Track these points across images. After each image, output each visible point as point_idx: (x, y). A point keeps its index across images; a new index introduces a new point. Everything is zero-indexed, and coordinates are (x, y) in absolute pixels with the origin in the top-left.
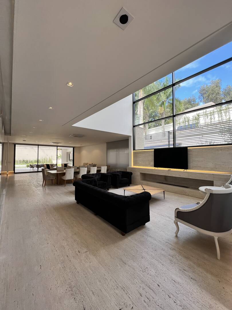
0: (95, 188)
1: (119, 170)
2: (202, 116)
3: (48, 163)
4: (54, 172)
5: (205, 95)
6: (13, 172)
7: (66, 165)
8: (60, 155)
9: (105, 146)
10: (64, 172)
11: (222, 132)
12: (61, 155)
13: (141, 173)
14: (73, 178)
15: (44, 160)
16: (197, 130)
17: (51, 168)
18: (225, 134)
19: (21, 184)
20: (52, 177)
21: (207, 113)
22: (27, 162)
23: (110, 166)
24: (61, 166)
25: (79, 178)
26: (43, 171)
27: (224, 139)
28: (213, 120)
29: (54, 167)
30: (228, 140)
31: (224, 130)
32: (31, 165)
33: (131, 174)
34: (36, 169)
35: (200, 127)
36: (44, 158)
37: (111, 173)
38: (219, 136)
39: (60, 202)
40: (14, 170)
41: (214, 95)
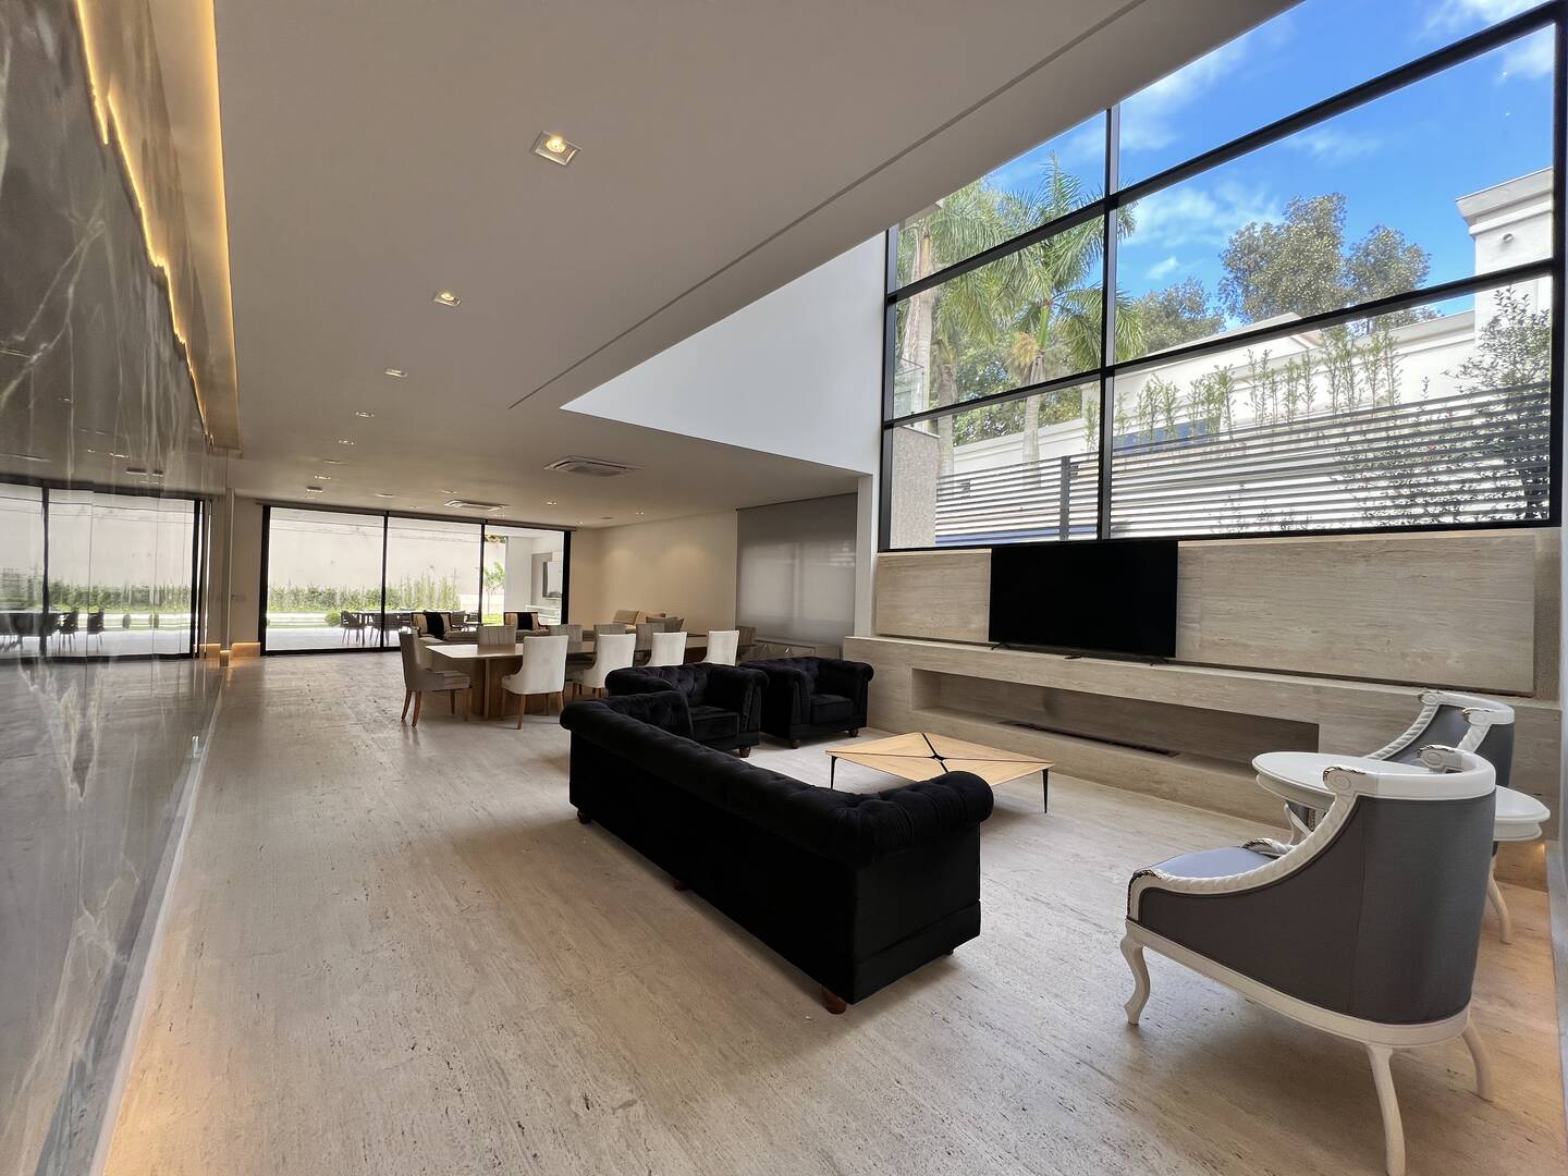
0: (681, 745)
1: (798, 653)
2: (1245, 385)
3: (438, 607)
4: (468, 651)
5: (1256, 278)
6: (254, 648)
7: (526, 620)
8: (499, 567)
9: (729, 527)
10: (517, 654)
11: (1351, 467)
12: (503, 567)
13: (919, 673)
14: (558, 684)
15: (419, 590)
16: (1214, 456)
17: (448, 632)
18: (1367, 480)
19: (293, 708)
20: (450, 681)
21: (1270, 366)
22: (329, 599)
23: (753, 630)
24: (502, 624)
25: (595, 689)
26: (406, 646)
27: (1362, 505)
28: (1301, 405)
29: (467, 626)
30: (1385, 508)
31: (1362, 456)
32: (345, 615)
33: (868, 672)
34: (371, 635)
35: (1232, 441)
36: (417, 585)
37: (761, 668)
38: (1335, 488)
39: (490, 809)
40: (262, 638)
41: (1302, 280)
